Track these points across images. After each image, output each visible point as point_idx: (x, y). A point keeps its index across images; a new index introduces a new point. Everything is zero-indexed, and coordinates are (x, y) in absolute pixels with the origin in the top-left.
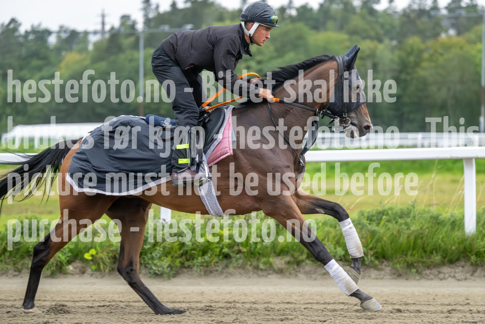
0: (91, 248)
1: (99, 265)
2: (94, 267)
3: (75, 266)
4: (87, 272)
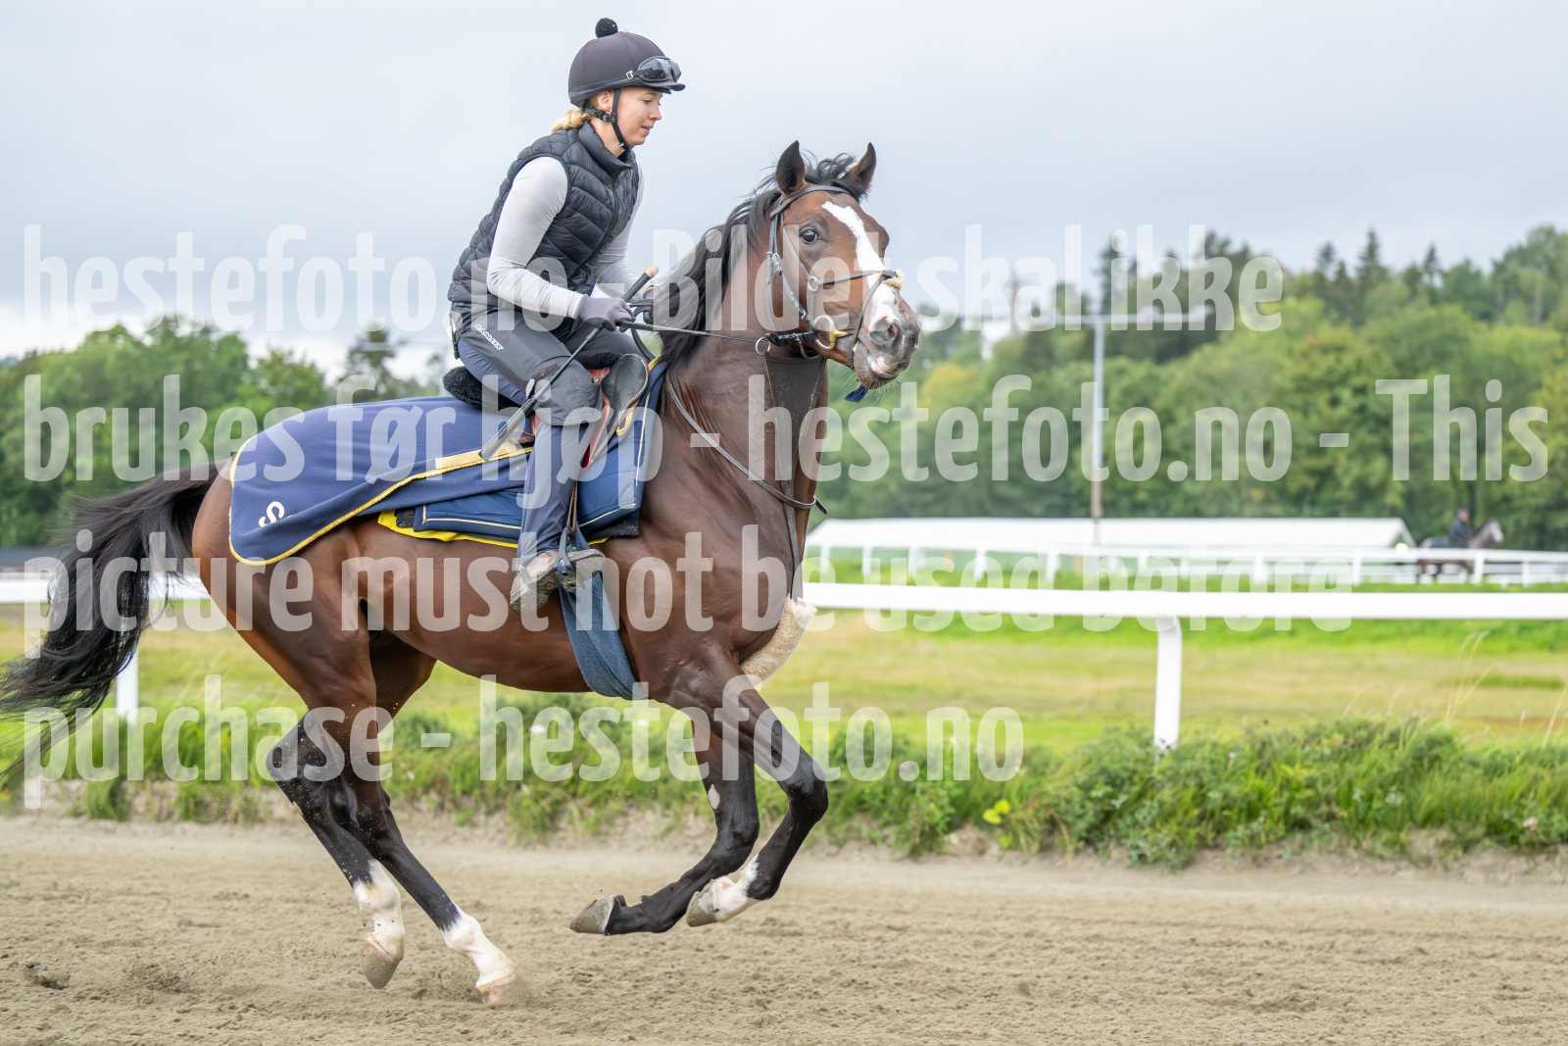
0: (999, 798)
1: (1016, 836)
2: (1005, 841)
3: (965, 837)
4: (990, 851)
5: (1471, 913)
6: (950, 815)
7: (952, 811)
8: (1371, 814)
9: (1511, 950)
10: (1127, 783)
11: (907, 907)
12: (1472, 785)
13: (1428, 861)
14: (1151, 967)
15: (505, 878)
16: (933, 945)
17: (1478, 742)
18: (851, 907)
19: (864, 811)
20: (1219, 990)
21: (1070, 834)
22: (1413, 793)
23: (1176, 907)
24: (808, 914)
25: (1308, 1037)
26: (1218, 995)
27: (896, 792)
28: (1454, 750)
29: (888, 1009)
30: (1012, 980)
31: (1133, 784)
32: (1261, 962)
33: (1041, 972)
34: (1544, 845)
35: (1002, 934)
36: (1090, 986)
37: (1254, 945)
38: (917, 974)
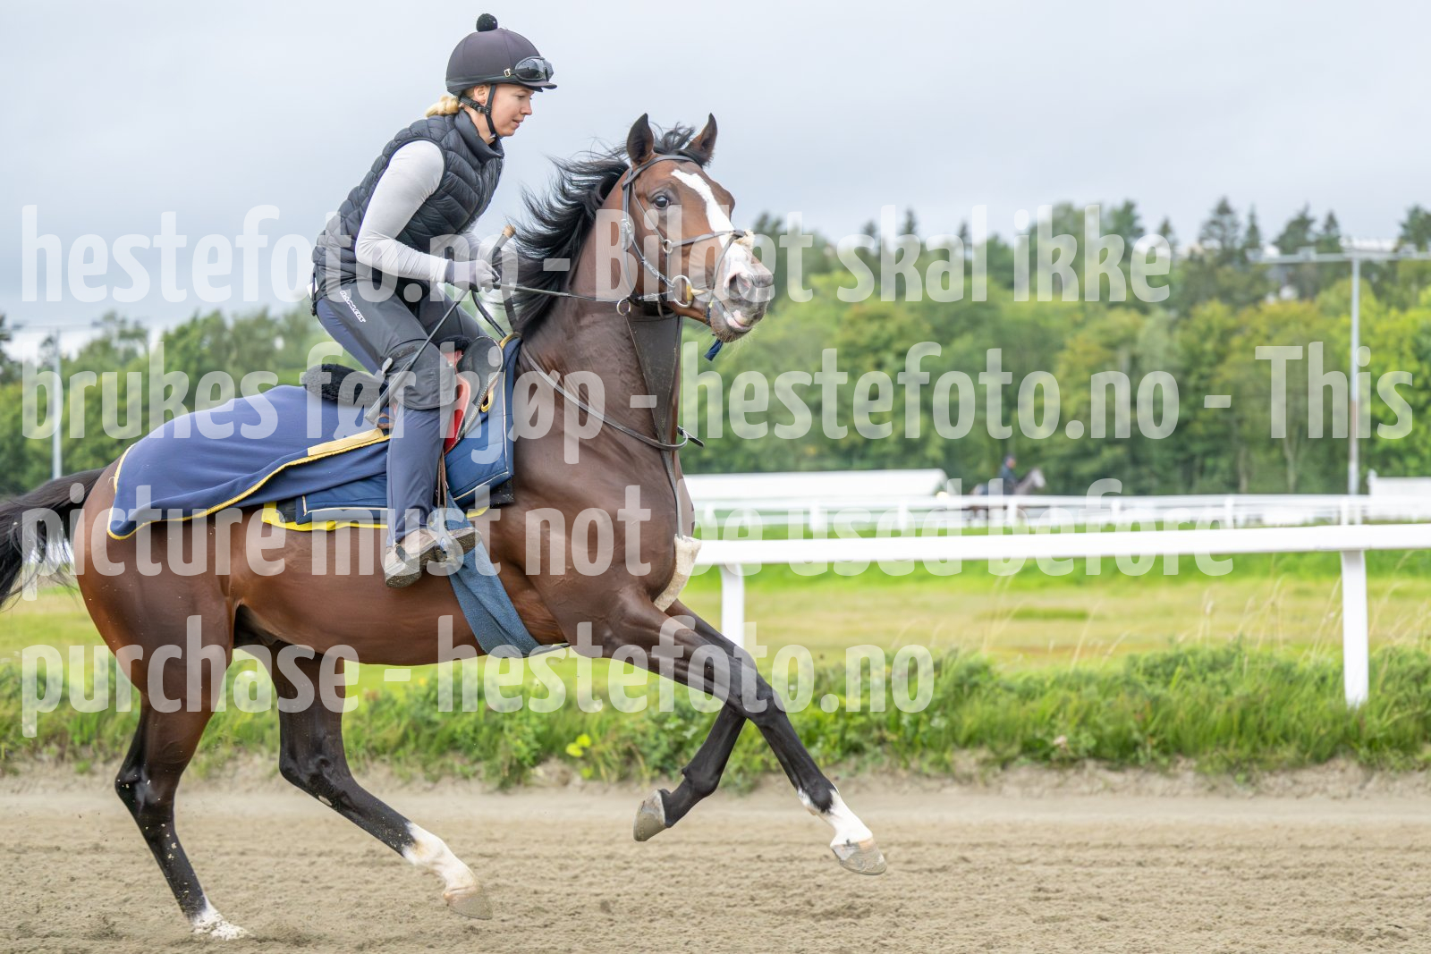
0: (581, 733)
1: (596, 767)
2: (587, 772)
3: (550, 769)
4: (573, 782)
5: (1009, 824)
6: (535, 750)
7: (537, 746)
8: (918, 737)
9: (1044, 855)
12: (1007, 709)
13: (970, 778)
14: (722, 883)
16: (522, 869)
17: (1013, 669)
19: (456, 749)
20: (783, 902)
21: (646, 764)
22: (955, 717)
23: (744, 827)
25: (863, 941)
26: (783, 906)
27: (485, 730)
28: (991, 678)
29: (481, 930)
30: (594, 899)
32: (821, 875)
33: (620, 891)
34: (1073, 761)
36: (666, 902)
37: (814, 859)
38: (507, 896)
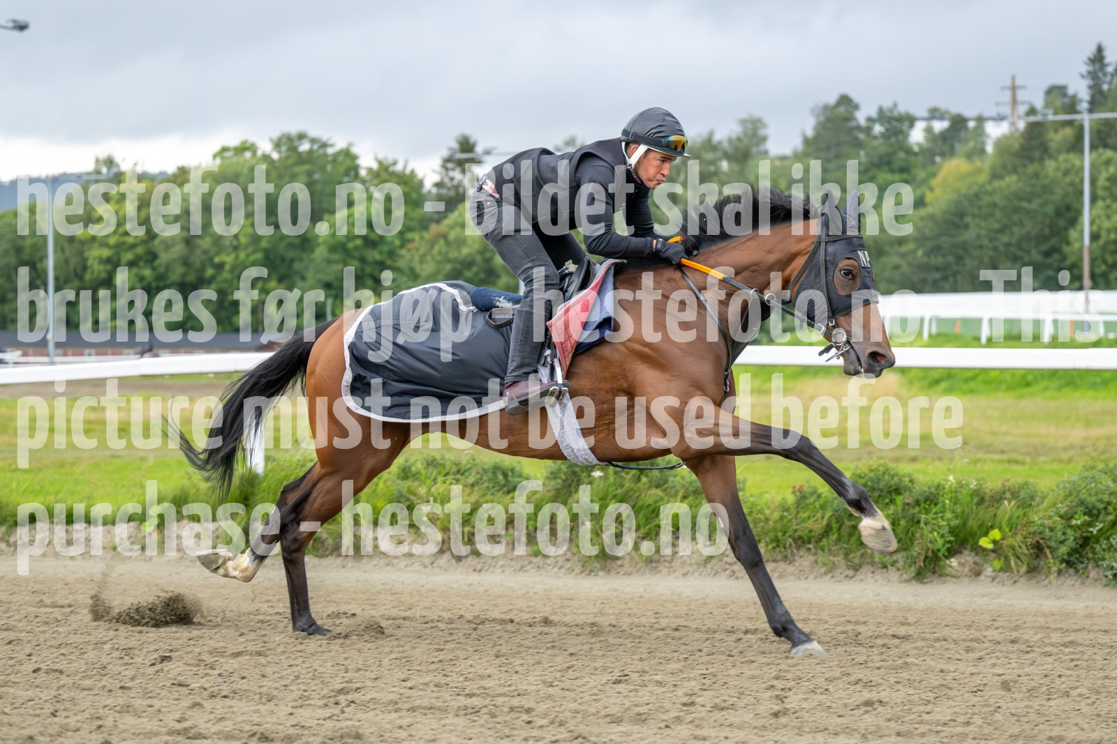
0: (992, 527)
1: (1007, 559)
2: (998, 564)
3: (963, 561)
4: (984, 573)
6: (949, 542)
7: (951, 539)
10: (1103, 512)
11: (911, 620)
15: (571, 599)
16: (931, 650)
18: (862, 620)
21: (1054, 557)
24: (826, 626)
27: (903, 522)
29: (887, 703)
30: (996, 679)
31: (1108, 514)
33: (1021, 672)
35: (990, 641)
36: (1064, 682)
